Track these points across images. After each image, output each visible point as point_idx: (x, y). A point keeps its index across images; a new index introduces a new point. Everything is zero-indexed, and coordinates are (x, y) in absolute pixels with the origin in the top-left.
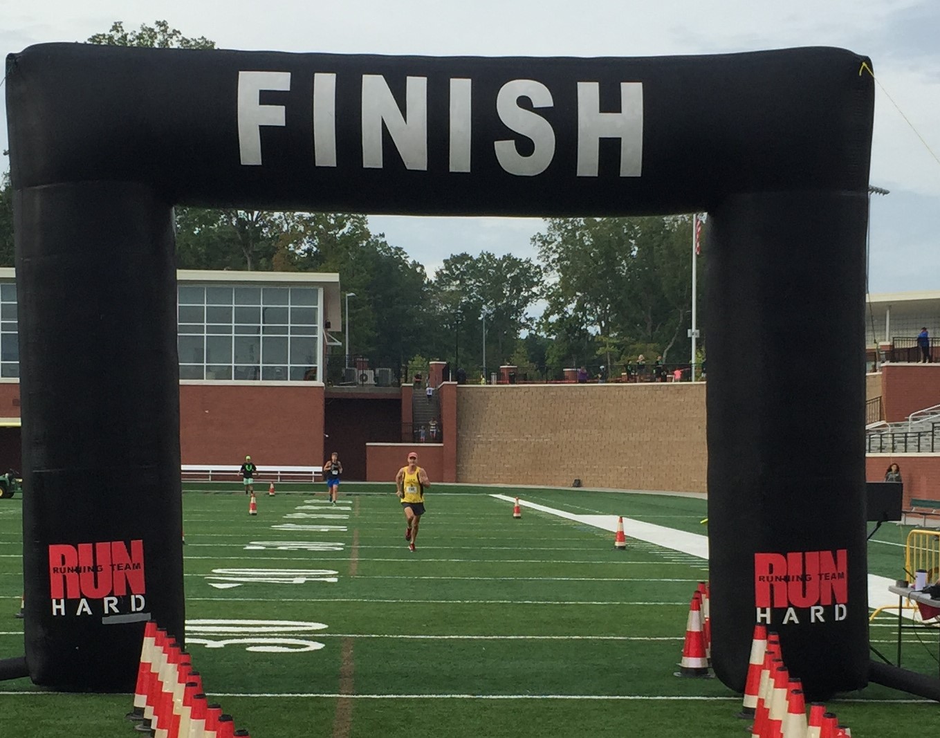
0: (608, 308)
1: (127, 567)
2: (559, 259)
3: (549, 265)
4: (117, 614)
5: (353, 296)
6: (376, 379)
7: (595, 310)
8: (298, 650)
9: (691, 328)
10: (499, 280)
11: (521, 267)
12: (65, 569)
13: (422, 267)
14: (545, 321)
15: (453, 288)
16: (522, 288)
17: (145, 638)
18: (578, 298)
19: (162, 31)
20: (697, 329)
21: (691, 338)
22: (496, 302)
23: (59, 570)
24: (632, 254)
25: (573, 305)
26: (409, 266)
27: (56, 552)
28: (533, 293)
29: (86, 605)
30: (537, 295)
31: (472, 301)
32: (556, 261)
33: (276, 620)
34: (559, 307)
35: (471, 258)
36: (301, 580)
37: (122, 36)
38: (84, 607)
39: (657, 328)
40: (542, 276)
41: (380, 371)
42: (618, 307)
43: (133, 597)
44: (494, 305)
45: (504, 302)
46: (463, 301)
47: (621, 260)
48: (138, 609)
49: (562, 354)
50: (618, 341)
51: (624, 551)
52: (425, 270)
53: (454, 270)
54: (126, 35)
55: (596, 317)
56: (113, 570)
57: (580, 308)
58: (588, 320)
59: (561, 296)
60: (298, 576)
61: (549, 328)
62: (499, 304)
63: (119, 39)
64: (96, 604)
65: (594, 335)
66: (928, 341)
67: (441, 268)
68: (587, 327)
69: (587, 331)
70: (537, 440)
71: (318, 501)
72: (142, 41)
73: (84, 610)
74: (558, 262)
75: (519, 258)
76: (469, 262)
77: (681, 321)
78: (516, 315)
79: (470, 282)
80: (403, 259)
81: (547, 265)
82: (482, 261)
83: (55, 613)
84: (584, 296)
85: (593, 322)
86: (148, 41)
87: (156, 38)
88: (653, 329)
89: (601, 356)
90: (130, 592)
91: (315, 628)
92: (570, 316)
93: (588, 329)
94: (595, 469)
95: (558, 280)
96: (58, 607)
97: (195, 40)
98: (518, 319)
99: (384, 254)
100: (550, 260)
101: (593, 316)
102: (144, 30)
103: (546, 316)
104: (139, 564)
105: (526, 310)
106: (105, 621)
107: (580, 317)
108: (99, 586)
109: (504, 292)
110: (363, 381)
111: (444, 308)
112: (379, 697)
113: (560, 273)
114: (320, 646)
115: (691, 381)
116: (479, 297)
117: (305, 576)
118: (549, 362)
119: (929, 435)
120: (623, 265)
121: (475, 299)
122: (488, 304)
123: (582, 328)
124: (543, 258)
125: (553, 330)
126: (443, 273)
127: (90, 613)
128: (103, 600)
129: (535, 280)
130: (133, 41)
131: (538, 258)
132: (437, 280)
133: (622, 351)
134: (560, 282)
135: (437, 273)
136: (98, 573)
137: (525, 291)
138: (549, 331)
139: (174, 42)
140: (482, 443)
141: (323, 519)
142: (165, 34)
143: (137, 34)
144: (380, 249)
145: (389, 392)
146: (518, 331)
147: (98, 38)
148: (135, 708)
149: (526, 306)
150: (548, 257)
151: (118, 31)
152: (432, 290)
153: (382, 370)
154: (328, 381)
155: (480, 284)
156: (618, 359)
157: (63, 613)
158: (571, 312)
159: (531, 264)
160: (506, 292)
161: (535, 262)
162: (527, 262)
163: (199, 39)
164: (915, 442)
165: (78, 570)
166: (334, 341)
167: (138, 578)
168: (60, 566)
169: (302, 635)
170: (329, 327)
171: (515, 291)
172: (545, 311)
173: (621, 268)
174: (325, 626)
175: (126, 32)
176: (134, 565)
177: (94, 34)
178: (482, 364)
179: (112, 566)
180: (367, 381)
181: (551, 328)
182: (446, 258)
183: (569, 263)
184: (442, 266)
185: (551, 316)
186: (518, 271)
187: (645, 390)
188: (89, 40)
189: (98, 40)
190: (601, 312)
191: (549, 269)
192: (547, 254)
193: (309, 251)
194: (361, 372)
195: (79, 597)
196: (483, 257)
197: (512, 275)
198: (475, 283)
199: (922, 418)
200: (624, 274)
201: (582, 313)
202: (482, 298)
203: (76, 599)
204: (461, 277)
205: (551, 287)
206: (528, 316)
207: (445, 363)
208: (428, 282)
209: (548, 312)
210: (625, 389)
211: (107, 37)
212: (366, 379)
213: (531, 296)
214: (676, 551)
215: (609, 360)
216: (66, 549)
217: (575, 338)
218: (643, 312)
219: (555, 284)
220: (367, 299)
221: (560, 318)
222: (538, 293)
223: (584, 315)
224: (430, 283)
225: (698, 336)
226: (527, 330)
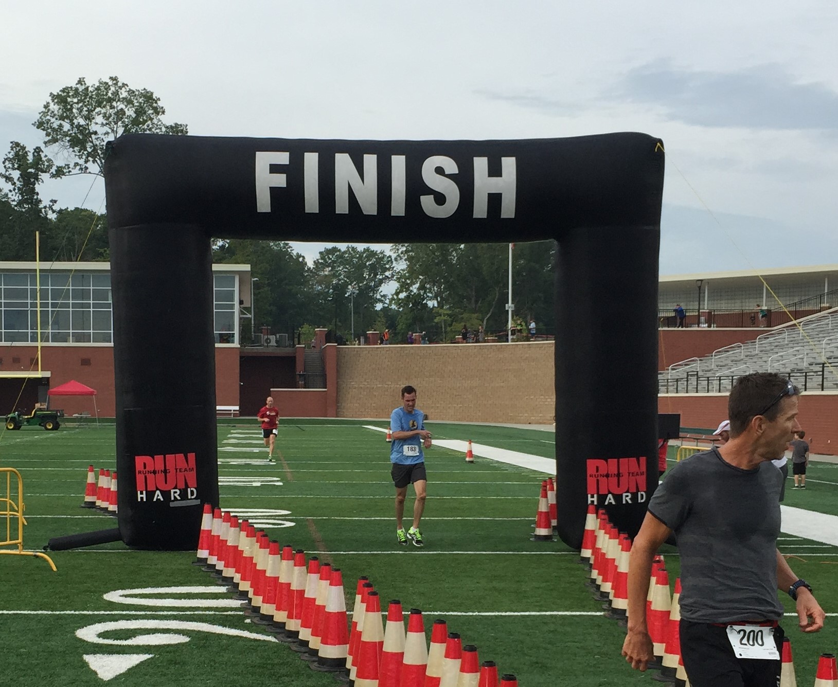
0: (442, 287)
1: (186, 470)
2: (407, 251)
3: (398, 256)
4: (179, 500)
5: (256, 280)
6: (277, 342)
7: (433, 289)
8: (279, 526)
9: (508, 303)
10: (360, 267)
11: (377, 257)
12: (146, 471)
13: (303, 257)
14: (395, 297)
15: (326, 273)
16: (378, 273)
17: (204, 514)
18: (420, 280)
19: (114, 84)
20: (512, 303)
21: (508, 311)
22: (358, 283)
23: (142, 473)
24: (461, 247)
25: (417, 285)
26: (294, 257)
27: (140, 461)
28: (386, 276)
29: (160, 495)
30: (389, 278)
31: (340, 283)
32: (404, 252)
33: (255, 508)
34: (407, 286)
35: (339, 251)
36: (259, 484)
37: (85, 88)
38: (158, 496)
39: (480, 302)
40: (392, 264)
41: (280, 336)
42: (450, 287)
43: (189, 489)
44: (356, 286)
45: (365, 283)
46: (334, 282)
47: (453, 251)
48: (193, 497)
49: (409, 322)
50: (450, 312)
51: (473, 464)
52: (306, 260)
53: (327, 260)
54: (88, 87)
55: (434, 294)
56: (176, 472)
57: (422, 287)
58: (428, 296)
59: (408, 279)
60: (254, 481)
61: (399, 302)
62: (361, 285)
63: (83, 90)
64: (166, 494)
65: (431, 307)
66: (683, 312)
67: (318, 258)
68: (427, 301)
69: (427, 304)
70: (395, 386)
71: (240, 431)
72: (99, 91)
73: (158, 498)
74: (406, 253)
75: (375, 250)
76: (338, 253)
77: (497, 297)
78: (374, 293)
79: (339, 268)
80: (290, 251)
81: (397, 256)
82: (348, 252)
83: (139, 500)
84: (425, 278)
85: (431, 297)
86: (104, 91)
87: (110, 89)
88: (477, 302)
89: (437, 323)
90: (187, 486)
91: (284, 513)
92: (415, 293)
93: (428, 303)
94: (438, 407)
95: (405, 267)
96: (142, 496)
97: (139, 91)
98: (375, 296)
99: (275, 248)
100: (400, 252)
101: (432, 293)
102: (100, 83)
103: (397, 294)
104: (193, 468)
105: (381, 289)
106: (172, 505)
107: (422, 294)
108: (168, 482)
109: (364, 276)
110: (268, 343)
111: (320, 288)
112: (344, 553)
113: (407, 262)
114: (293, 524)
115: (508, 342)
116: (346, 279)
117: (259, 481)
118: (399, 327)
119: (684, 381)
120: (453, 256)
121: (342, 281)
122: (353, 285)
123: (423, 302)
124: (394, 251)
125: (402, 304)
126: (319, 262)
127: (162, 499)
128: (170, 491)
129: (387, 266)
130: (93, 92)
131: (391, 250)
132: (315, 267)
133: (453, 319)
134: (407, 268)
135: (314, 262)
136: (167, 474)
137: (380, 275)
138: (399, 305)
139: (123, 92)
140: (355, 388)
141: (251, 443)
142: (116, 86)
143: (96, 87)
144: (273, 244)
145: (285, 351)
146: (374, 305)
147: (67, 89)
148: (198, 558)
149: (381, 286)
150: (398, 250)
151: (82, 85)
152: (311, 274)
153: (281, 335)
154: (242, 343)
155: (346, 270)
156: (450, 325)
157: (145, 500)
158: (415, 291)
159: (384, 255)
160: (366, 275)
161: (388, 253)
162: (382, 253)
163: (142, 90)
164: (673, 386)
165: (154, 472)
166: (247, 315)
167: (192, 477)
168: (142, 469)
169: (277, 518)
170: (243, 304)
171: (372, 275)
172: (396, 290)
173: (453, 258)
174: (289, 512)
175: (87, 85)
176: (190, 469)
177: (64, 87)
178: (351, 330)
179: (176, 469)
180: (270, 343)
181: (401, 303)
182: (321, 251)
183: (413, 254)
184: (318, 256)
185: (401, 294)
186: (375, 260)
187: (475, 349)
188: (60, 91)
189: (67, 91)
190: (437, 290)
191: (399, 258)
192: (397, 247)
193: (222, 247)
194: (266, 337)
195: (155, 489)
196: (348, 250)
197: (371, 263)
198: (342, 269)
199: (679, 369)
200: (454, 262)
201: (423, 291)
202: (348, 281)
203: (153, 491)
204: (332, 265)
205: (399, 272)
206: (382, 294)
207: (327, 329)
208: (308, 268)
209: (398, 291)
210: (460, 348)
211: (73, 89)
212: (270, 342)
213: (383, 279)
214: (509, 464)
215: (443, 326)
216: (147, 459)
217: (419, 310)
218: (469, 290)
219: (403, 270)
220: (267, 282)
221: (407, 296)
222: (390, 276)
223: (425, 293)
224: (309, 269)
225: (513, 309)
226: (381, 304)
